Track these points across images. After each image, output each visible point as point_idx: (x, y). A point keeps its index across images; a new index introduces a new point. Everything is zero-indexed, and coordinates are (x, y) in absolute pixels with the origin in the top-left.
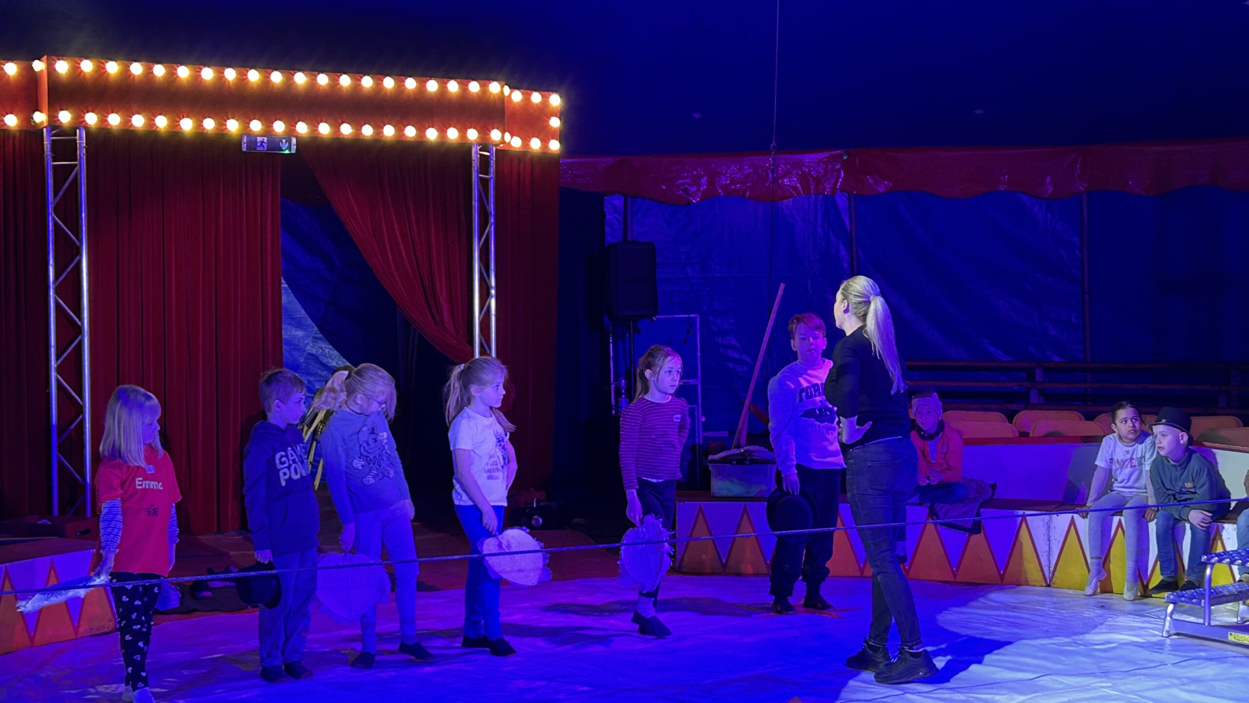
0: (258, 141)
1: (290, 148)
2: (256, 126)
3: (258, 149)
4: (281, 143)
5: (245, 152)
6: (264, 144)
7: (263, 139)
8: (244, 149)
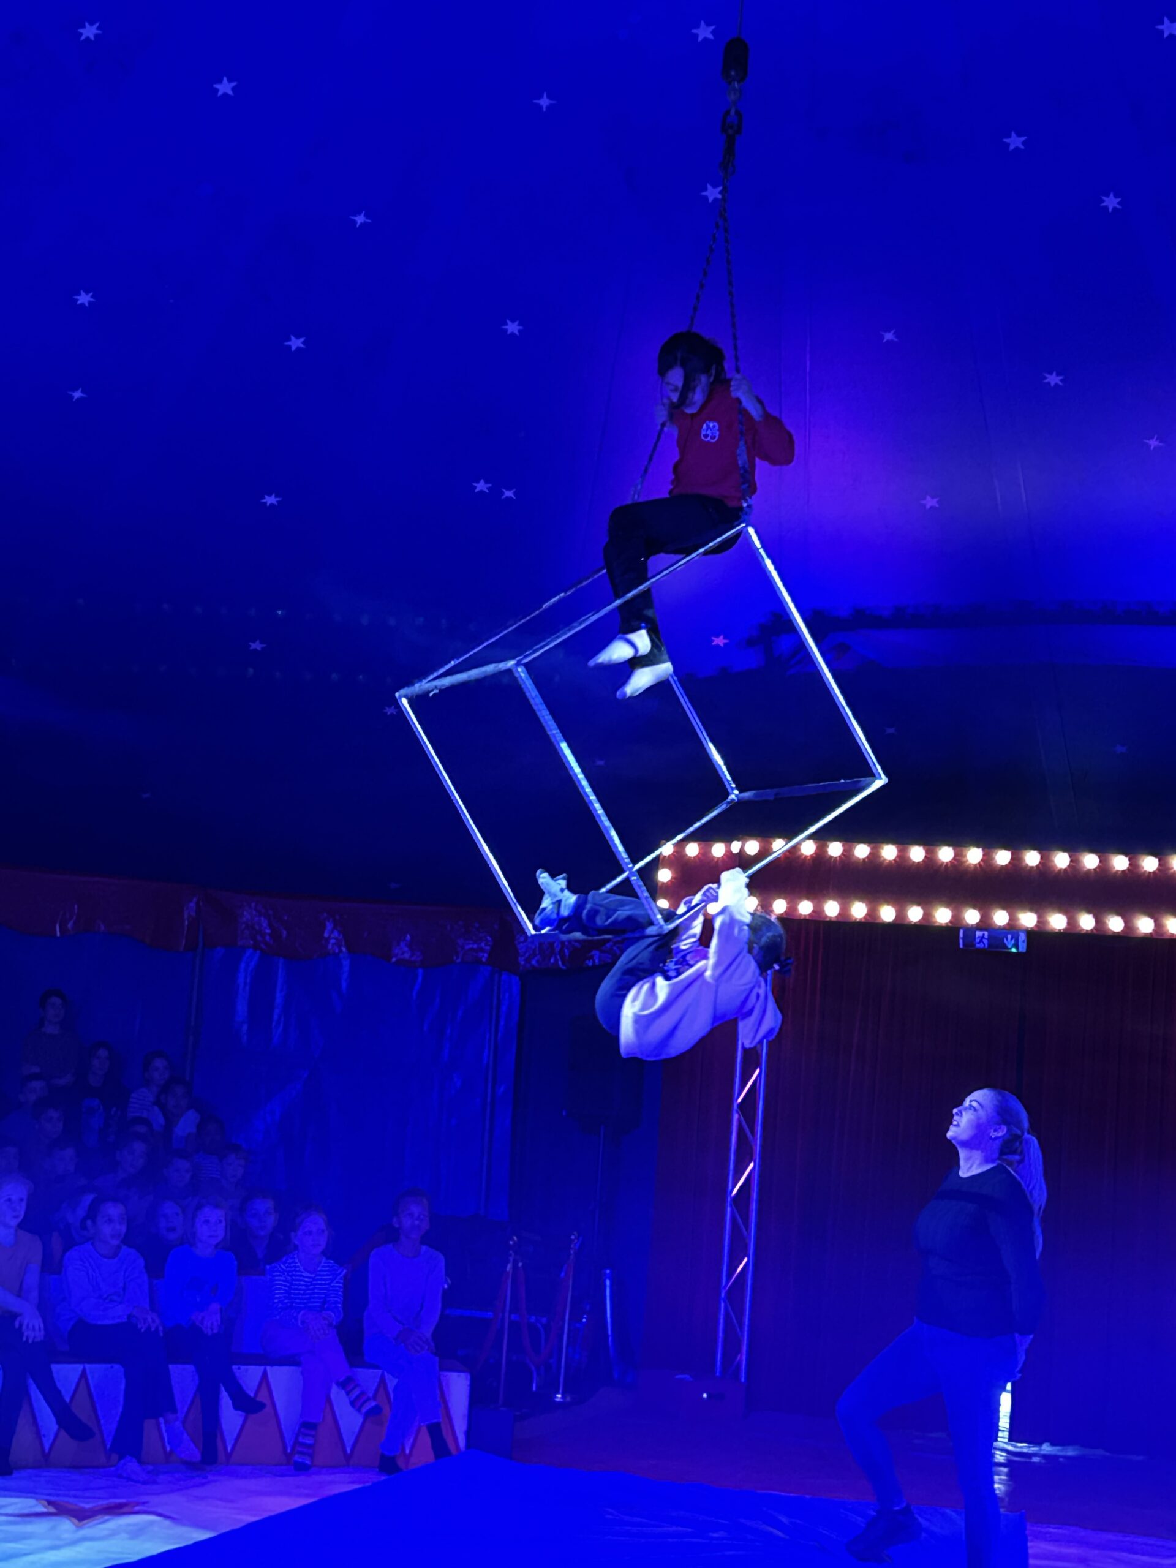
0: (977, 936)
1: (1017, 946)
2: (972, 917)
3: (978, 946)
4: (1005, 941)
5: (962, 950)
6: (984, 940)
7: (984, 934)
8: (961, 946)
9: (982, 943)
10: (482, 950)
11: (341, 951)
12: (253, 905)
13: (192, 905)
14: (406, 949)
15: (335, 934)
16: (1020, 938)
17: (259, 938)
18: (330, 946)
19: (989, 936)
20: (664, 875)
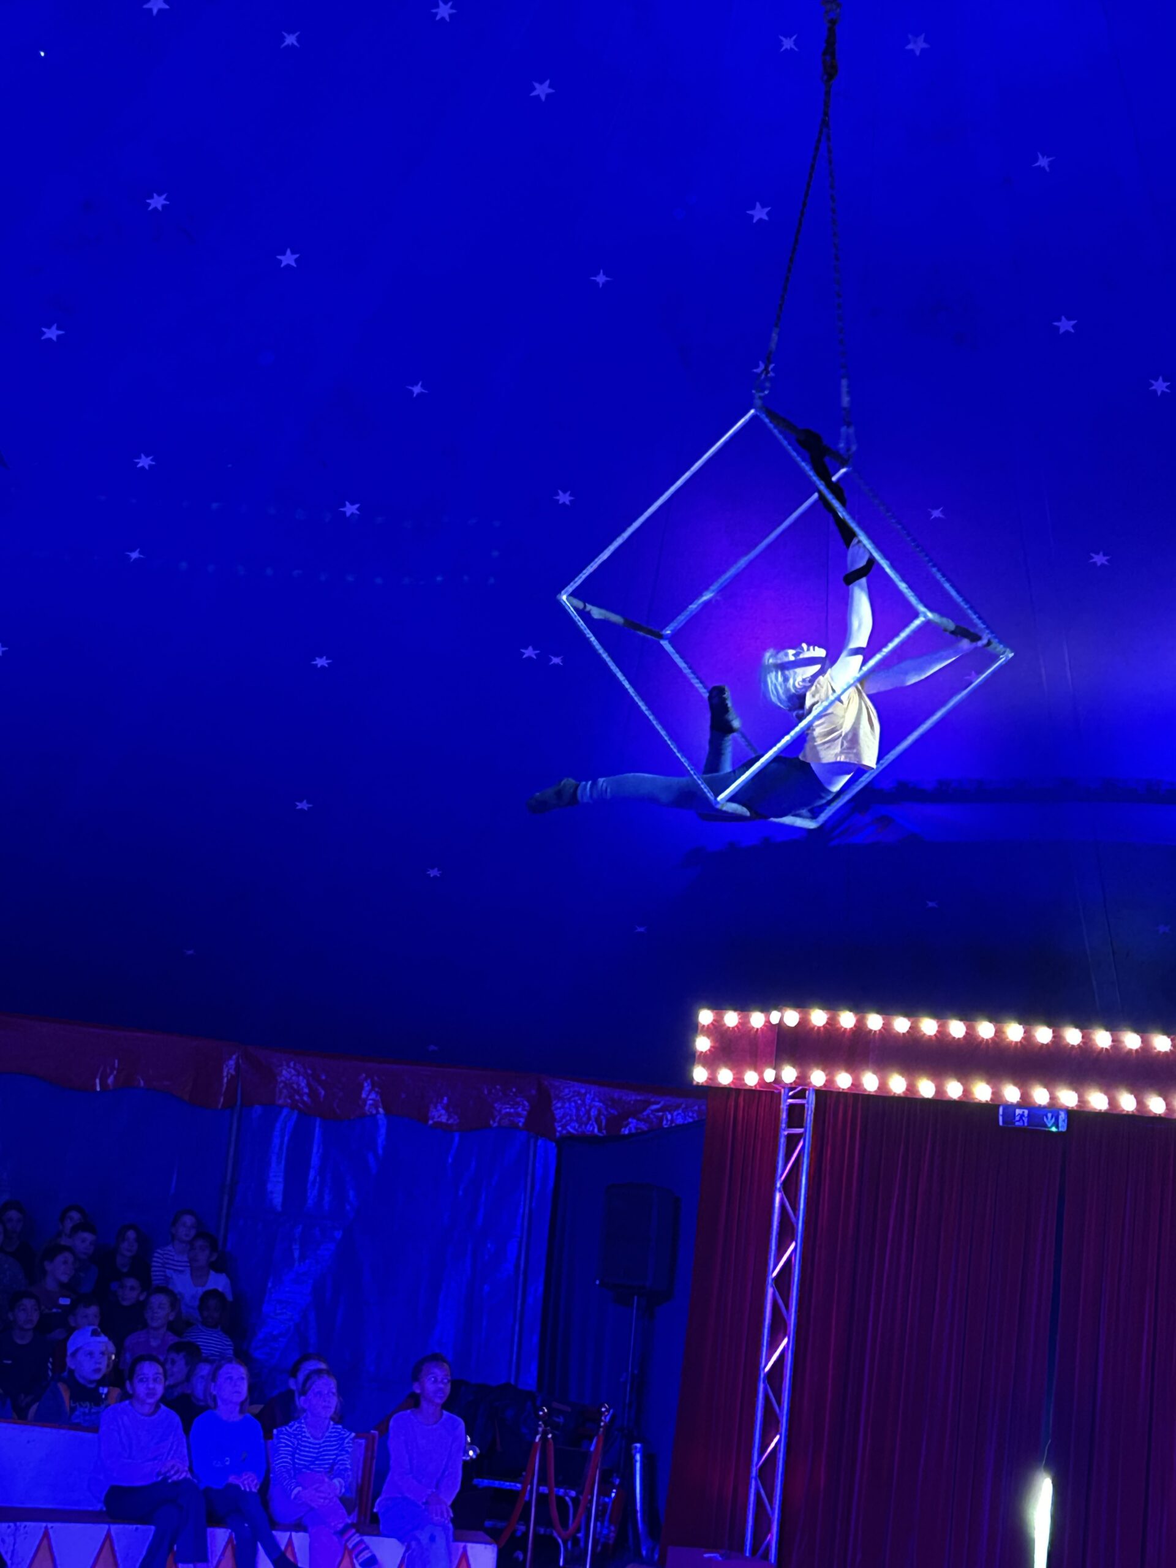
0: (1017, 1114)
1: (1056, 1124)
2: (1011, 1094)
3: (1017, 1123)
4: (1045, 1120)
5: (1001, 1127)
6: (1024, 1118)
7: (1023, 1112)
8: (1001, 1123)
9: (1021, 1121)
10: (519, 1116)
11: (378, 1112)
12: (292, 1064)
13: (232, 1063)
14: (443, 1112)
15: (373, 1096)
16: (1060, 1117)
17: (297, 1097)
18: (367, 1108)
19: (1029, 1115)
20: (702, 1044)
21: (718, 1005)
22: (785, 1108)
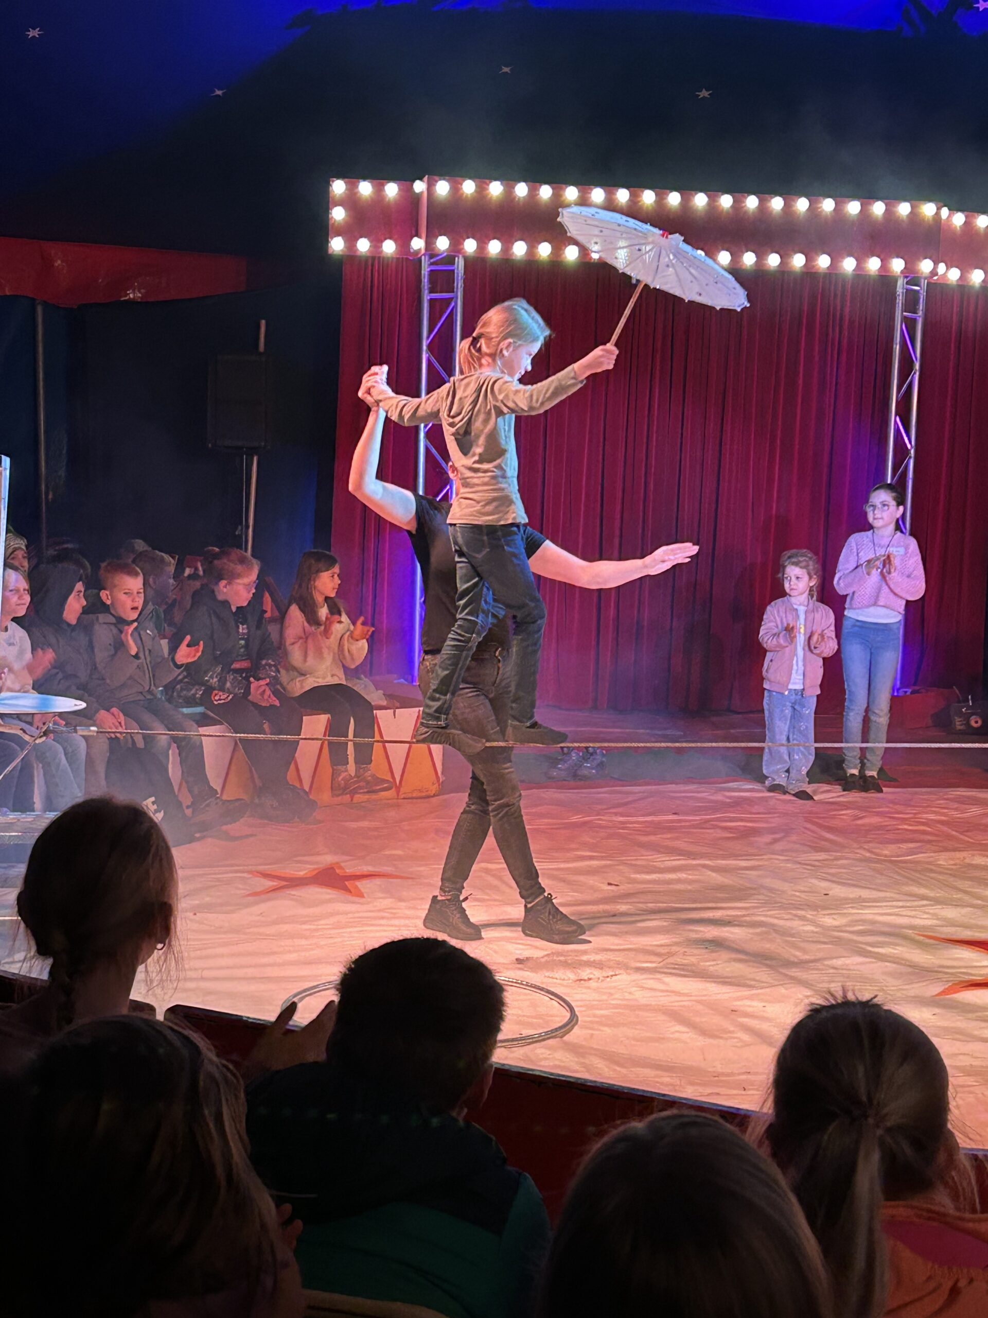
20: (338, 214)
21: (352, 175)
22: (426, 273)
